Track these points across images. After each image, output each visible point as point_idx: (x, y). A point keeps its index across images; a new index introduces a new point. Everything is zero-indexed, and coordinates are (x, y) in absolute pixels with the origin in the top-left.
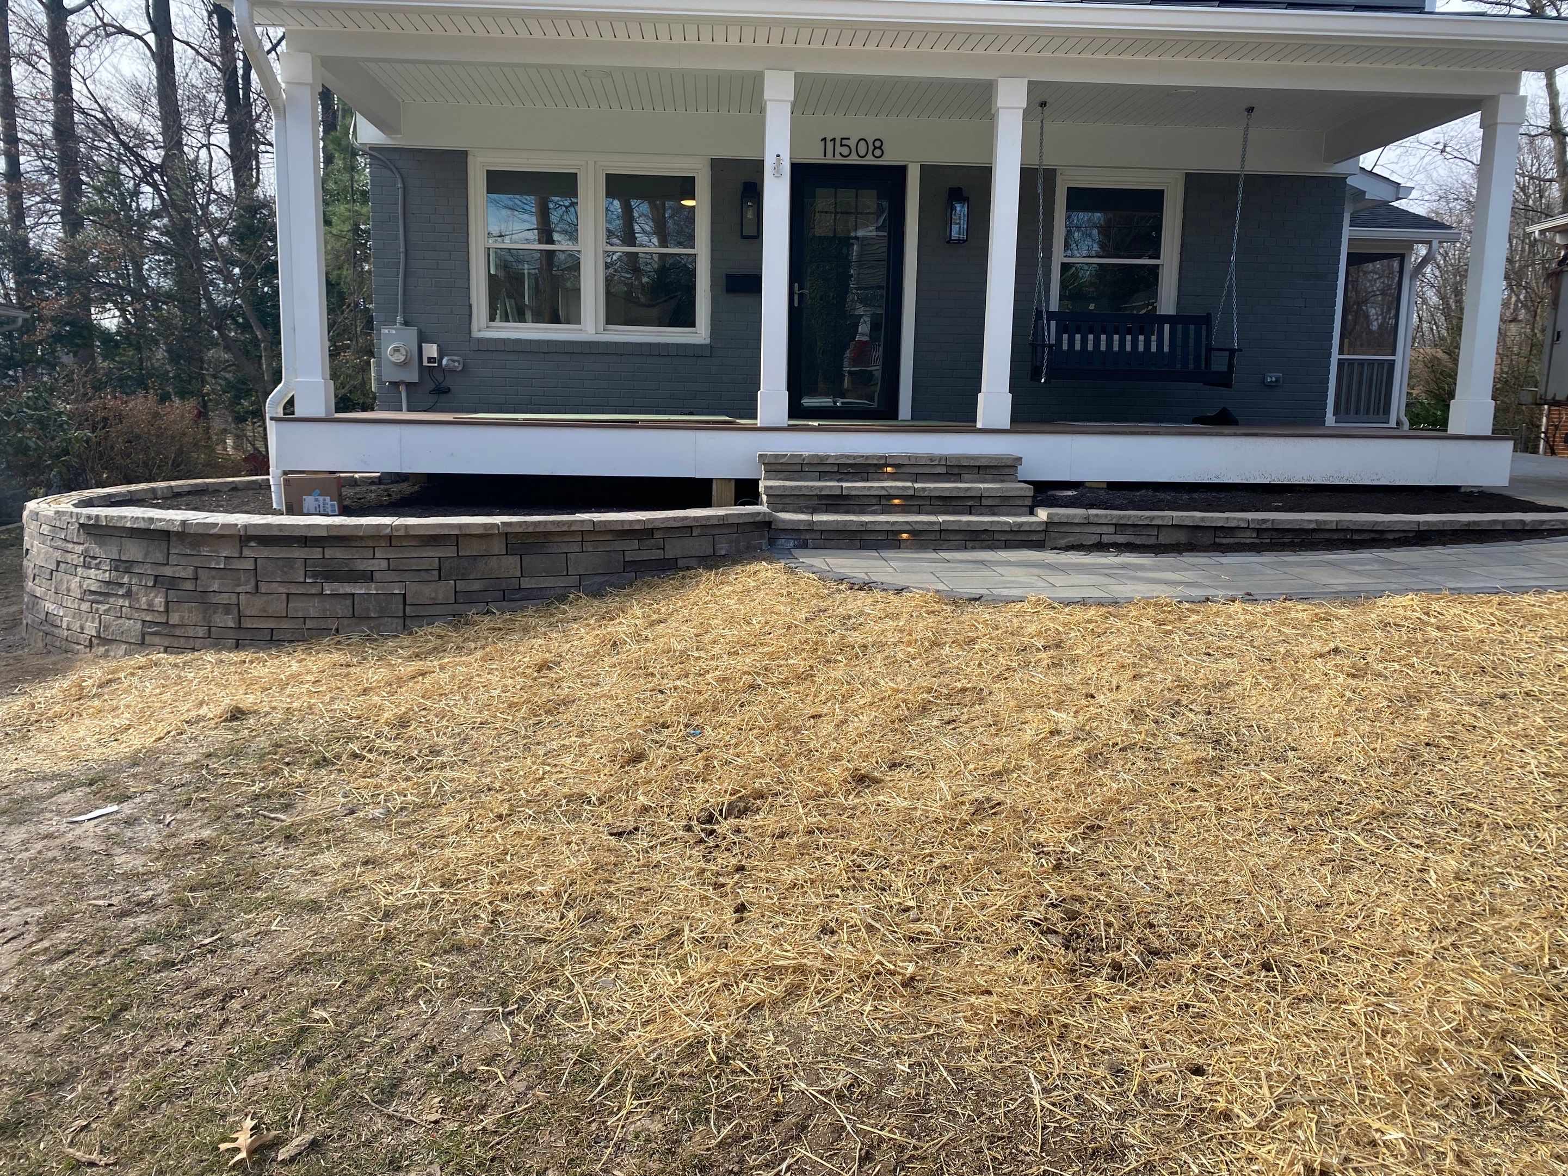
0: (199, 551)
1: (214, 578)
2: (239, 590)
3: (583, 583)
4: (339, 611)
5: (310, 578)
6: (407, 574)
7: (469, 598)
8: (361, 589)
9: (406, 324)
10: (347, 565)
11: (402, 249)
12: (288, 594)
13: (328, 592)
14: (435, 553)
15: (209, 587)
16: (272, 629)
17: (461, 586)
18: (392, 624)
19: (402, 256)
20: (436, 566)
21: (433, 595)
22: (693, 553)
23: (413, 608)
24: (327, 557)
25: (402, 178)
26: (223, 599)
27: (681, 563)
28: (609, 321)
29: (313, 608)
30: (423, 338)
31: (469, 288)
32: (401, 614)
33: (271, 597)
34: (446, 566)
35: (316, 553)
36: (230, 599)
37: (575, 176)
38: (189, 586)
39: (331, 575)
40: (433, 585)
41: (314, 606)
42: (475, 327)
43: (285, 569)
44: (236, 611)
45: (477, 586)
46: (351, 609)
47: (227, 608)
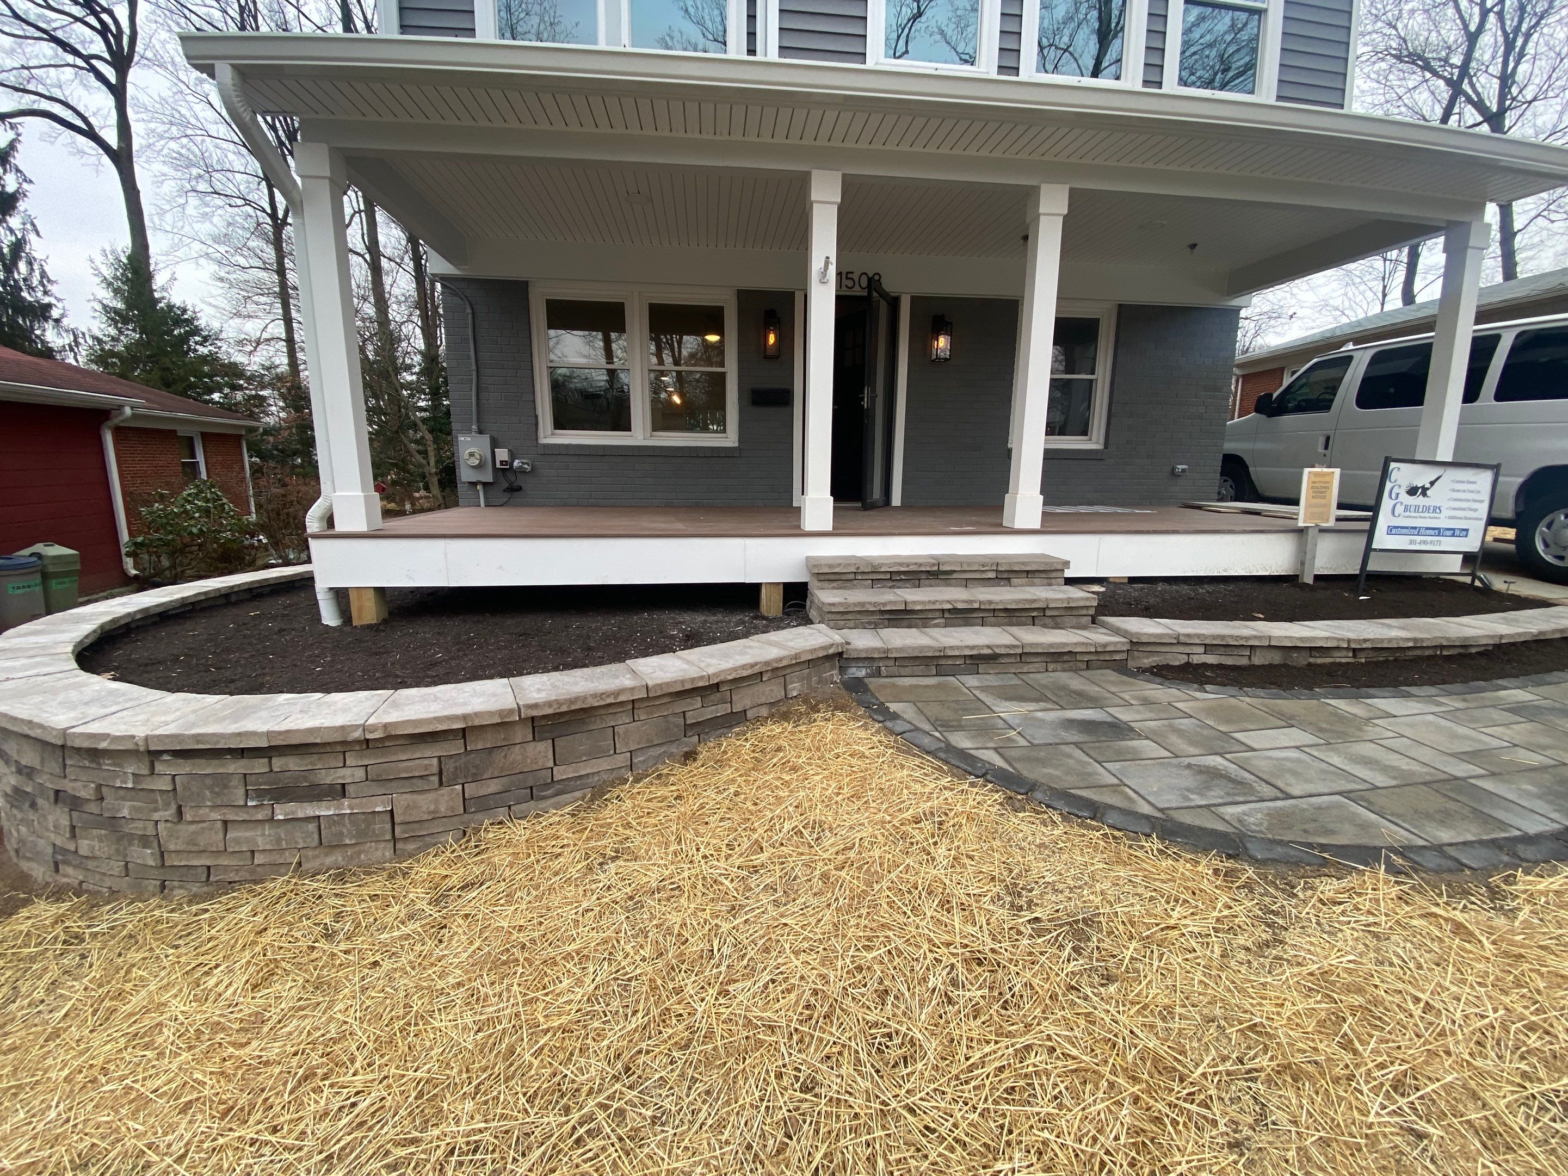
0: (99, 764)
1: (124, 799)
2: (156, 816)
3: (635, 761)
4: (300, 841)
5: (252, 799)
6: (394, 784)
7: (484, 805)
8: (329, 809)
9: (480, 432)
10: (305, 778)
11: (474, 368)
12: (225, 823)
13: (281, 817)
14: (432, 752)
15: (118, 811)
16: (209, 868)
17: (471, 790)
18: (377, 849)
19: (474, 373)
20: (435, 769)
21: (432, 808)
22: (763, 700)
23: (404, 827)
24: (275, 769)
25: (471, 305)
26: (136, 828)
27: (750, 714)
28: (655, 429)
29: (262, 838)
30: (495, 444)
31: (534, 401)
32: (389, 837)
33: (204, 825)
34: (449, 766)
35: (259, 766)
36: (145, 828)
37: (621, 305)
38: (93, 808)
39: (283, 793)
40: (431, 796)
41: (263, 835)
42: (541, 433)
43: (217, 789)
44: (155, 844)
45: (493, 787)
46: (316, 836)
47: (145, 841)
